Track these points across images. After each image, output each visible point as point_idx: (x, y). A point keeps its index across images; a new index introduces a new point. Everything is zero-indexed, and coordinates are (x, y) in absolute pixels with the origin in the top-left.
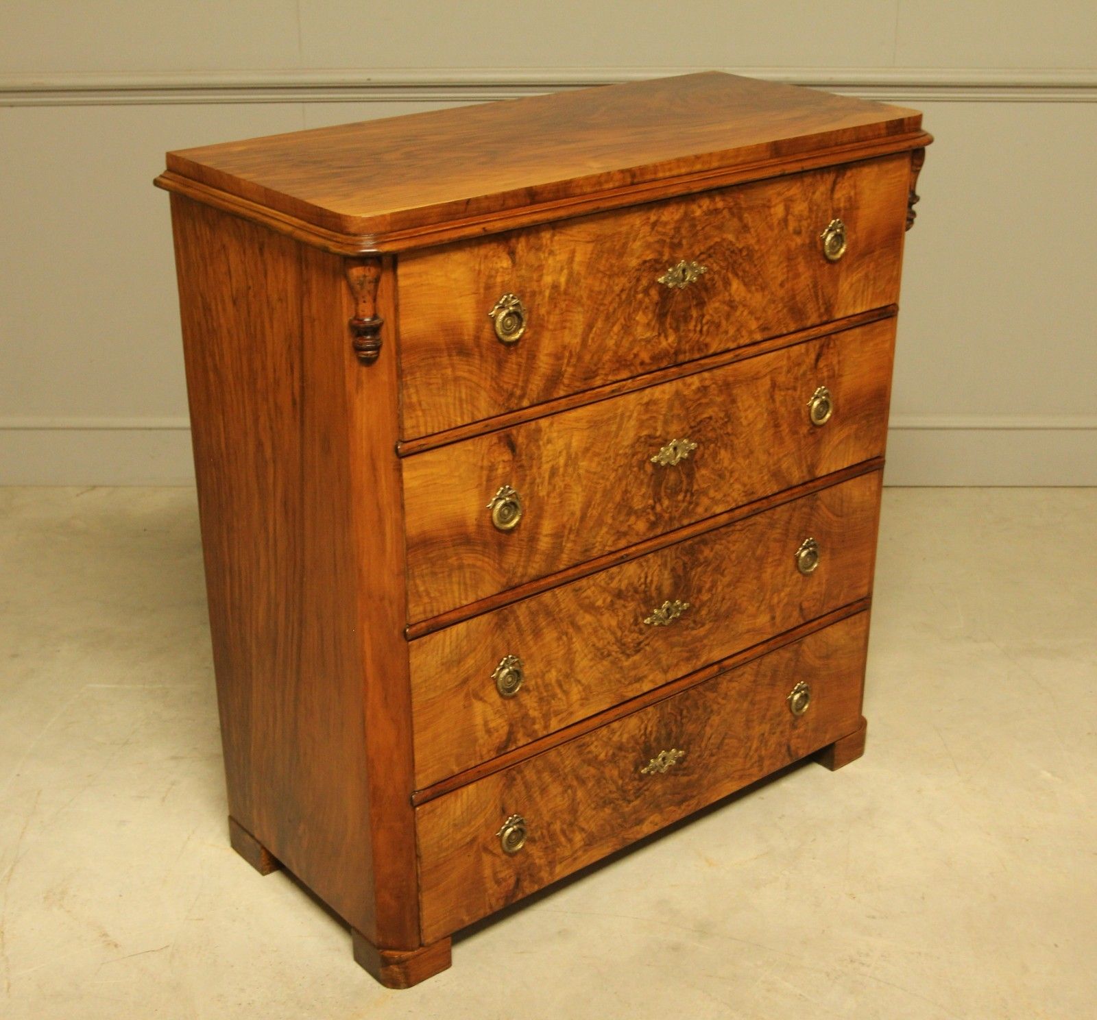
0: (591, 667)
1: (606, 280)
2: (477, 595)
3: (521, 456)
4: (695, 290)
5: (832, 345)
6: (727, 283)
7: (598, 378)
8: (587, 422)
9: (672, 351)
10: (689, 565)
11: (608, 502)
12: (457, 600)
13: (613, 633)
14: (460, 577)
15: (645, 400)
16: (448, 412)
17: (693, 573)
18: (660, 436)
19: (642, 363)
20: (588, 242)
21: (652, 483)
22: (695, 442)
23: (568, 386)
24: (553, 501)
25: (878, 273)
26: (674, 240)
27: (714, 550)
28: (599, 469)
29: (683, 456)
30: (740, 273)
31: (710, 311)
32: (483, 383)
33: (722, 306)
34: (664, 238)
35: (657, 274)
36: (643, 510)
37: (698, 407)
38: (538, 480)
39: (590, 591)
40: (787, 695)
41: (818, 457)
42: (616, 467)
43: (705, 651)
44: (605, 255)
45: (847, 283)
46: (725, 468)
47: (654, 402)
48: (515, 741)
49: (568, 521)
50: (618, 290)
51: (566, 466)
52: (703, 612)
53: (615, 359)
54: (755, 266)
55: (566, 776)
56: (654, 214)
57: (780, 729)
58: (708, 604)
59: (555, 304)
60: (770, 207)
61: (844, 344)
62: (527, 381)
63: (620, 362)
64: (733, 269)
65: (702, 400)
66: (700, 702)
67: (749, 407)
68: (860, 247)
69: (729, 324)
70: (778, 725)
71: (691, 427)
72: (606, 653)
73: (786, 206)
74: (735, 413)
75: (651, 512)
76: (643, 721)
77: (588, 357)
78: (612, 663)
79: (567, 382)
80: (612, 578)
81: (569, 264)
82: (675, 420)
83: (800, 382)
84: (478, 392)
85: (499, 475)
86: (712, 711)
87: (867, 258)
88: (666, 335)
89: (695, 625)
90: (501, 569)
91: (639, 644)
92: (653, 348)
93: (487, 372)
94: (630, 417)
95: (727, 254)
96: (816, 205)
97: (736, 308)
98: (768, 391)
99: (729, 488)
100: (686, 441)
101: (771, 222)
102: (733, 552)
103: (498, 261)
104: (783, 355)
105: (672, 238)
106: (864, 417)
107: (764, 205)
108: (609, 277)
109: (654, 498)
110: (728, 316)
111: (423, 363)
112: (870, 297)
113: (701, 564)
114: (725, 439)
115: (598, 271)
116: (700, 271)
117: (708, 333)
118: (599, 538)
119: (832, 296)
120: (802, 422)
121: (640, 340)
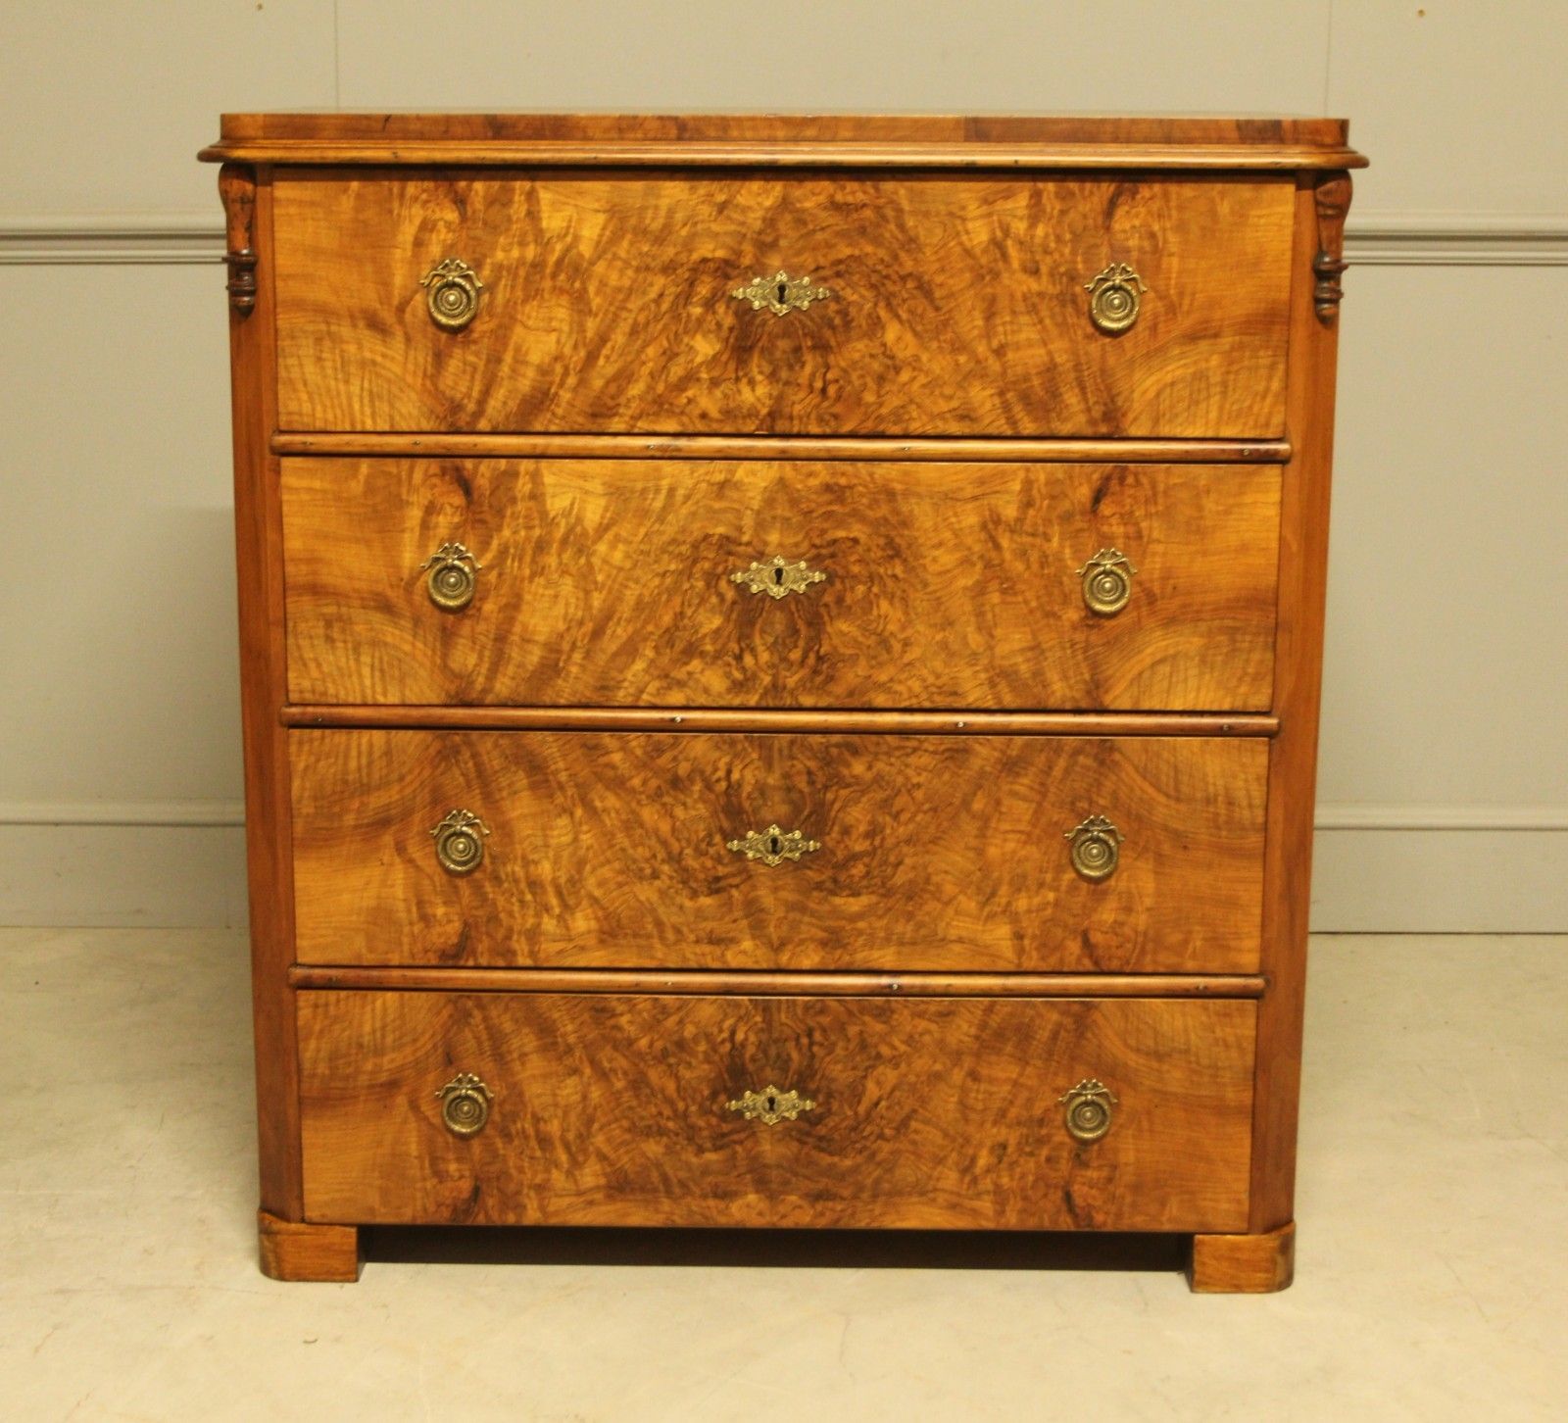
0: (620, 885)
1: (630, 273)
2: (403, 695)
3: (481, 505)
4: (809, 323)
5: (1130, 480)
6: (876, 324)
7: (616, 419)
8: (604, 484)
9: (764, 411)
10: (820, 779)
11: (646, 622)
12: (369, 692)
13: (664, 843)
14: (373, 657)
15: (720, 477)
16: (350, 405)
17: (830, 796)
18: (748, 544)
19: (704, 416)
20: (598, 211)
21: (734, 616)
22: (822, 572)
23: (563, 418)
24: (541, 591)
25: (1232, 377)
26: (764, 238)
27: (875, 770)
28: (628, 565)
29: (795, 587)
30: (904, 316)
31: (843, 364)
32: (409, 379)
33: (867, 360)
34: (744, 230)
35: (731, 283)
36: (718, 656)
37: (828, 515)
38: (512, 551)
39: (617, 758)
40: (1058, 1091)
41: (1110, 672)
42: (661, 570)
43: (861, 940)
44: (629, 236)
45: (1153, 378)
46: (892, 634)
47: (737, 486)
48: (474, 953)
49: (568, 629)
50: (653, 293)
51: (564, 542)
52: (854, 871)
53: (650, 398)
54: (937, 309)
55: (569, 1050)
56: (721, 190)
57: (1045, 1152)
58: (866, 860)
59: (537, 290)
60: (964, 219)
61: (1161, 487)
62: (486, 393)
63: (661, 405)
64: (889, 305)
65: (835, 508)
66: (853, 1030)
67: (940, 544)
68: (1185, 323)
69: (883, 392)
70: (1041, 1141)
71: (814, 546)
72: (648, 871)
73: (1000, 222)
74: (910, 546)
75: (734, 662)
76: (726, 1016)
77: (598, 383)
78: (662, 894)
79: (560, 411)
80: (659, 750)
81: (562, 237)
82: (778, 525)
83: (1056, 528)
84: (401, 390)
85: (444, 522)
86: (879, 1056)
87: (1204, 345)
88: (752, 383)
89: (836, 887)
90: (445, 667)
91: (718, 879)
92: (726, 396)
93: (416, 365)
94: (687, 498)
95: (874, 279)
96: (1073, 233)
97: (897, 370)
98: (984, 527)
99: (902, 670)
100: (803, 565)
101: (968, 244)
102: (918, 786)
103: (437, 209)
104: (1014, 472)
105: (760, 233)
106: (1222, 630)
107: (951, 214)
108: (638, 270)
109: (739, 641)
110: (881, 379)
111: (310, 327)
112: (1213, 415)
113: (848, 786)
114: (890, 583)
115: (615, 257)
116: (817, 294)
117: (838, 398)
118: (629, 676)
119: (1118, 394)
120: (1066, 600)
121: (698, 380)
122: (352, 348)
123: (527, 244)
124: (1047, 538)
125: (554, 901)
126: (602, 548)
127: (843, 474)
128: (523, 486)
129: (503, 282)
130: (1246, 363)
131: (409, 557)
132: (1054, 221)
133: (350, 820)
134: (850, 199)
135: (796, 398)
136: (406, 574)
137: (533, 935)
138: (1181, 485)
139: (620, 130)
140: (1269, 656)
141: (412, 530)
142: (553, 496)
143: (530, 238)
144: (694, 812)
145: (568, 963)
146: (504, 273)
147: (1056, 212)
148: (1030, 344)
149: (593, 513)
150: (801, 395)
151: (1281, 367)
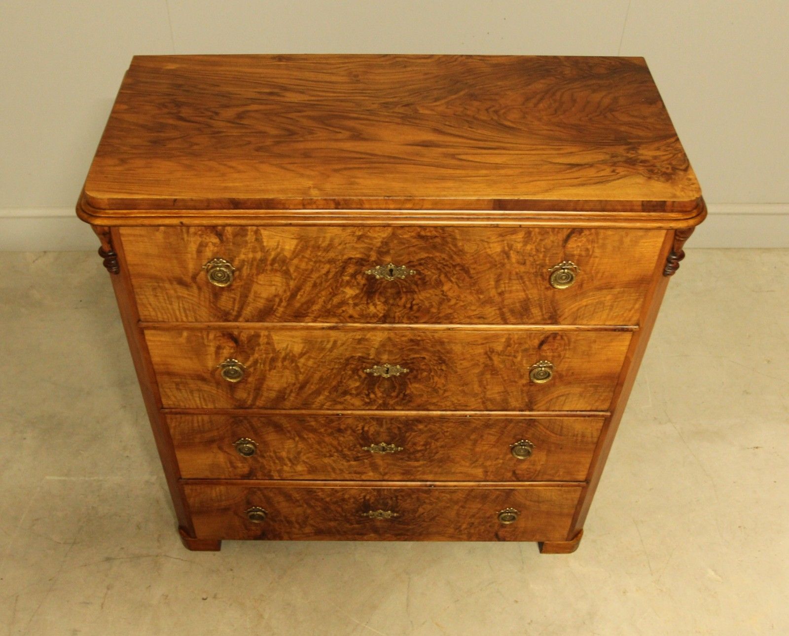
0: (316, 459)
1: (312, 263)
2: (215, 406)
3: (243, 346)
4: (405, 283)
5: (558, 338)
6: (439, 283)
7: (307, 318)
8: (302, 339)
9: (381, 315)
10: (404, 430)
11: (325, 384)
12: (199, 405)
13: (335, 447)
14: (199, 394)
15: (359, 337)
16: (174, 313)
17: (408, 434)
18: (373, 359)
19: (351, 317)
20: (292, 239)
21: (365, 383)
22: (407, 368)
23: (280, 317)
24: (274, 374)
25: (616, 303)
26: (382, 249)
27: (428, 427)
28: (315, 366)
29: (394, 374)
30: (453, 280)
31: (421, 298)
32: (203, 303)
33: (434, 297)
34: (371, 246)
35: (364, 268)
36: (357, 395)
37: (411, 350)
38: (260, 361)
39: (313, 423)
40: (497, 510)
41: (538, 399)
42: (331, 368)
43: (419, 473)
44: (310, 249)
45: (577, 304)
46: (439, 388)
47: (367, 340)
48: (256, 476)
49: (289, 386)
50: (324, 271)
51: (284, 359)
52: (417, 455)
53: (323, 310)
54: (471, 278)
55: (298, 501)
56: (359, 230)
57: (489, 525)
58: (423, 452)
59: (263, 270)
60: (488, 243)
61: (573, 340)
62: (241, 309)
63: (329, 313)
64: (446, 276)
65: (415, 347)
66: (414, 496)
67: (464, 359)
68: (596, 283)
69: (441, 308)
70: (487, 522)
71: (404, 360)
72: (328, 455)
73: (508, 244)
74: (449, 359)
75: (365, 396)
76: (362, 493)
77: (297, 305)
78: (334, 461)
79: (278, 315)
80: (332, 421)
81: (274, 249)
82: (387, 353)
83: (520, 354)
84: (199, 307)
85: (226, 352)
86: (425, 502)
87: (605, 292)
88: (375, 305)
89: (410, 459)
90: (232, 398)
91: (358, 457)
92: (362, 310)
93: (205, 298)
94: (343, 344)
95: (439, 266)
96: (545, 248)
97: (449, 300)
98: (486, 353)
99: (443, 399)
100: (398, 367)
101: (490, 253)
102: (447, 432)
103: (207, 238)
104: (503, 335)
105: (380, 248)
106: (591, 386)
107: (482, 241)
108: (315, 262)
109: (368, 390)
110: (440, 303)
111: (150, 284)
112: (604, 317)
113: (416, 431)
114: (439, 372)
115: (303, 257)
116: (409, 273)
117: (418, 310)
118: (318, 400)
119: (558, 309)
120: (521, 377)
121: (348, 304)
122: (172, 292)
123: (257, 252)
124: (515, 357)
125: (288, 463)
126: (302, 360)
127: (419, 336)
128: (263, 340)
129: (245, 267)
130: (624, 299)
131: (210, 363)
132: (536, 244)
133: (197, 440)
134: (429, 234)
135: (397, 311)
136: (210, 369)
137: (280, 472)
138: (583, 339)
139: (304, 205)
140: (611, 394)
141: (211, 354)
142: (278, 343)
143: (258, 249)
144: (348, 438)
145: (296, 478)
146: (246, 263)
147: (538, 240)
148: (517, 291)
149: (297, 348)
150: (400, 309)
151: (642, 300)
